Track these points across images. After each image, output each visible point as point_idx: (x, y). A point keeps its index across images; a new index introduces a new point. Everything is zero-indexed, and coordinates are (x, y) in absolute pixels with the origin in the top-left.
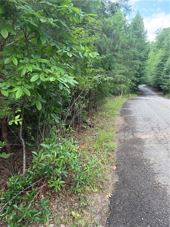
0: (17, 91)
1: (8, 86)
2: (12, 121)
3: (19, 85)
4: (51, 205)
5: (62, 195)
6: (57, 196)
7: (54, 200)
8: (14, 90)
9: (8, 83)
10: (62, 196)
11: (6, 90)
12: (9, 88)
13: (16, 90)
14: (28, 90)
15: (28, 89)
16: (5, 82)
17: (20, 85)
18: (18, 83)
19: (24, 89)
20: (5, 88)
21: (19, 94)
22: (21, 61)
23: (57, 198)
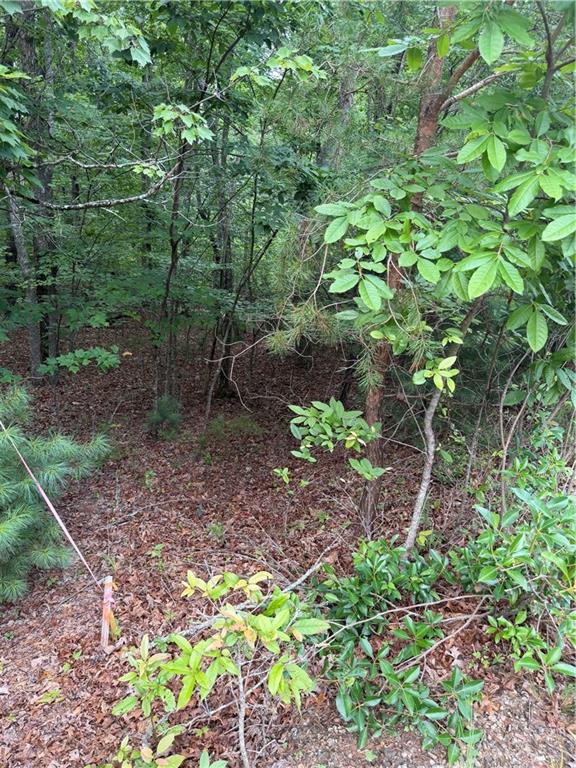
0: (476, 269)
1: (445, 247)
2: (427, 373)
3: (487, 250)
4: (483, 704)
5: (531, 692)
6: (511, 685)
7: (499, 693)
8: (466, 265)
9: (444, 236)
10: (530, 695)
11: (435, 261)
12: (446, 255)
13: (472, 268)
14: (516, 271)
15: (517, 267)
16: (436, 232)
17: (492, 247)
18: (487, 241)
19: (502, 265)
20: (434, 255)
21: (480, 281)
22: (522, 155)
23: (511, 693)
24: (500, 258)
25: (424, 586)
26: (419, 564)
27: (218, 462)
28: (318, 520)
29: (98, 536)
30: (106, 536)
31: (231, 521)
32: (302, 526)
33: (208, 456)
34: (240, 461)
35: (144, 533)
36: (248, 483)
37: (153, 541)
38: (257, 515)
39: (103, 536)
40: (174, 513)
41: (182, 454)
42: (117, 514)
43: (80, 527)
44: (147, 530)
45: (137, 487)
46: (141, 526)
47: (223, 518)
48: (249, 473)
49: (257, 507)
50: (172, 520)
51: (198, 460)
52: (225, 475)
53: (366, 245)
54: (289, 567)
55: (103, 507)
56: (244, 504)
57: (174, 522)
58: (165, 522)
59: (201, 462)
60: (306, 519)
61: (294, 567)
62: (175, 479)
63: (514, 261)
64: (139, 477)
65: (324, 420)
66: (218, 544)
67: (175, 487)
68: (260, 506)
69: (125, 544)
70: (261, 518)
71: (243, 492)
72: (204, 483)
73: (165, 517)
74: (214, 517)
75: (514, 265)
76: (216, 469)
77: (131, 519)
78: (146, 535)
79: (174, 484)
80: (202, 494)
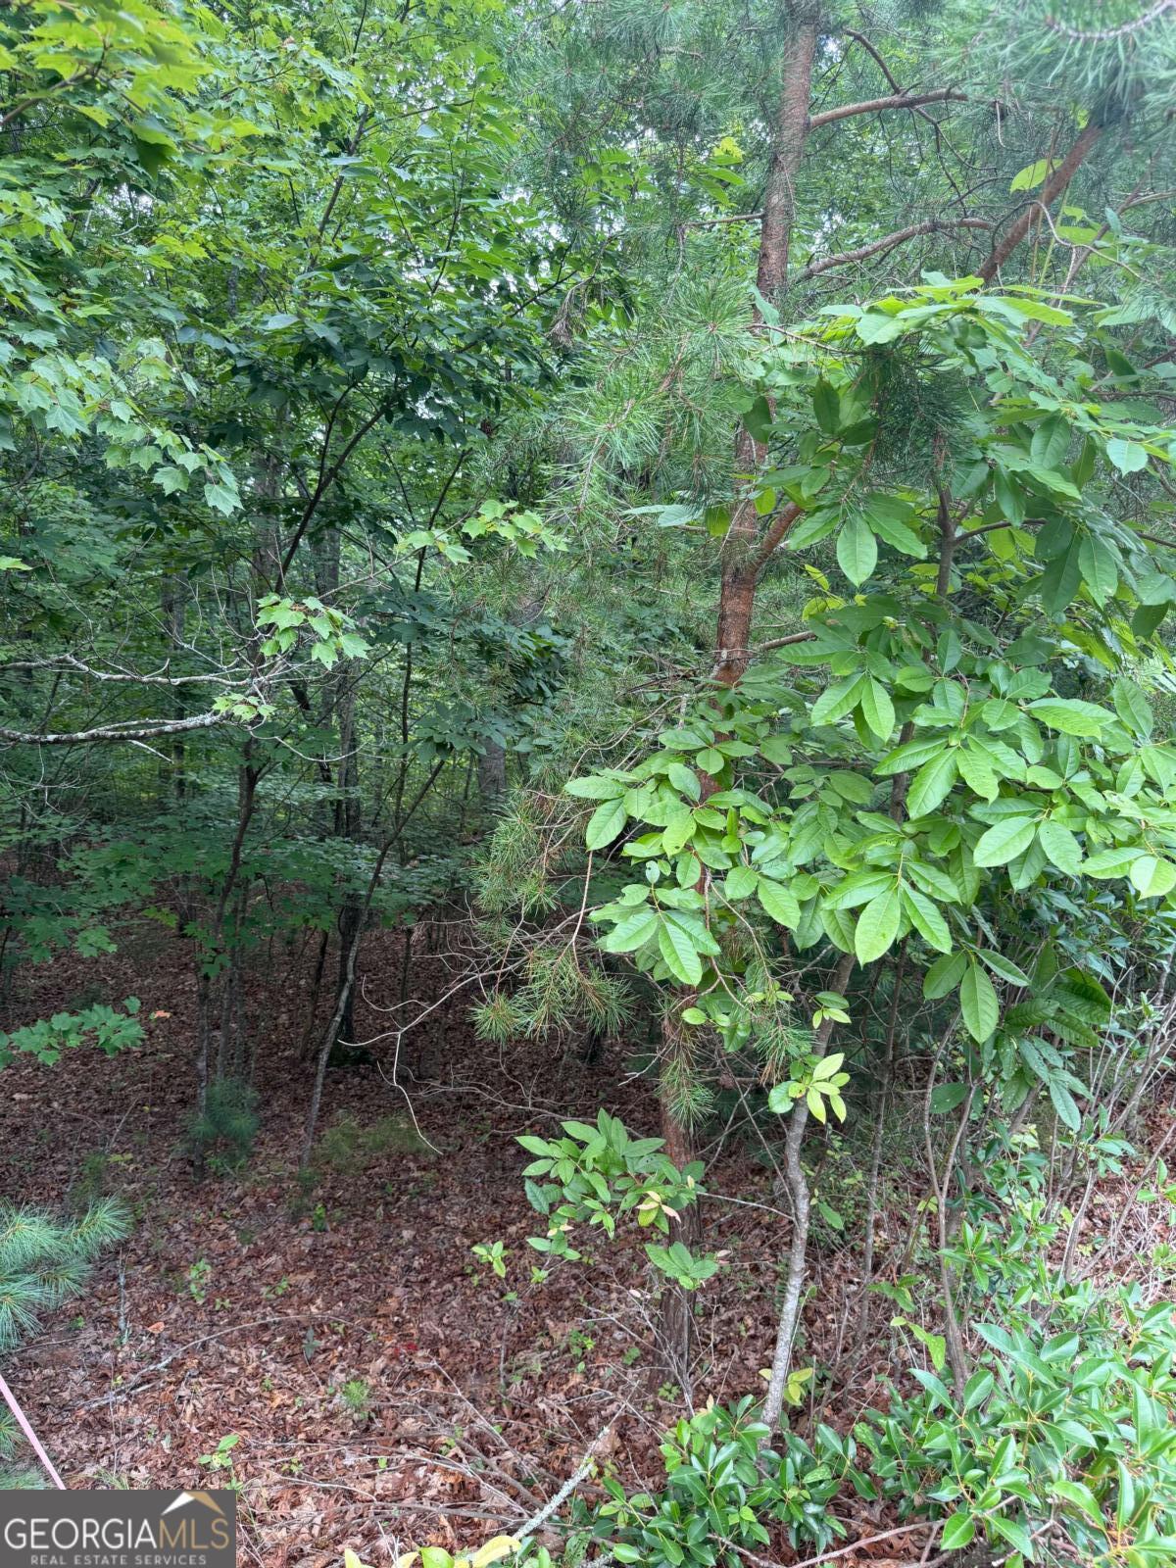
0: (864, 905)
2: (794, 1089)
3: (877, 868)
8: (845, 898)
9: (798, 834)
11: (786, 883)
12: (804, 870)
13: (855, 902)
14: (933, 909)
15: (934, 901)
17: (886, 863)
18: (875, 851)
19: (908, 897)
20: (785, 870)
21: (873, 930)
22: (923, 716)
24: (904, 884)
25: (812, 1509)
26: (798, 1458)
27: (341, 1222)
28: (568, 1350)
29: (86, 1425)
30: (104, 1424)
31: (380, 1363)
32: (537, 1368)
33: (320, 1210)
34: (388, 1217)
35: (190, 1409)
36: (409, 1269)
37: (212, 1426)
38: (433, 1345)
39: (99, 1423)
40: (253, 1352)
41: (261, 1207)
42: (127, 1367)
43: (43, 1406)
44: (197, 1399)
45: (168, 1297)
46: (184, 1391)
47: (359, 1359)
48: (410, 1243)
49: (431, 1326)
50: (250, 1369)
51: (295, 1220)
52: (357, 1253)
53: (663, 856)
54: (517, 1472)
55: (94, 1349)
56: (405, 1322)
57: (254, 1376)
58: (233, 1376)
59: (304, 1226)
60: (542, 1348)
61: (527, 1470)
62: (248, 1270)
63: (929, 890)
64: (169, 1270)
65: (590, 1165)
66: (356, 1424)
67: (251, 1291)
68: (440, 1323)
69: (150, 1439)
70: (444, 1350)
71: (399, 1291)
72: (312, 1275)
73: (233, 1363)
74: (341, 1357)
75: (929, 897)
76: (336, 1239)
77: (157, 1375)
78: (195, 1414)
79: (247, 1280)
80: (311, 1301)
